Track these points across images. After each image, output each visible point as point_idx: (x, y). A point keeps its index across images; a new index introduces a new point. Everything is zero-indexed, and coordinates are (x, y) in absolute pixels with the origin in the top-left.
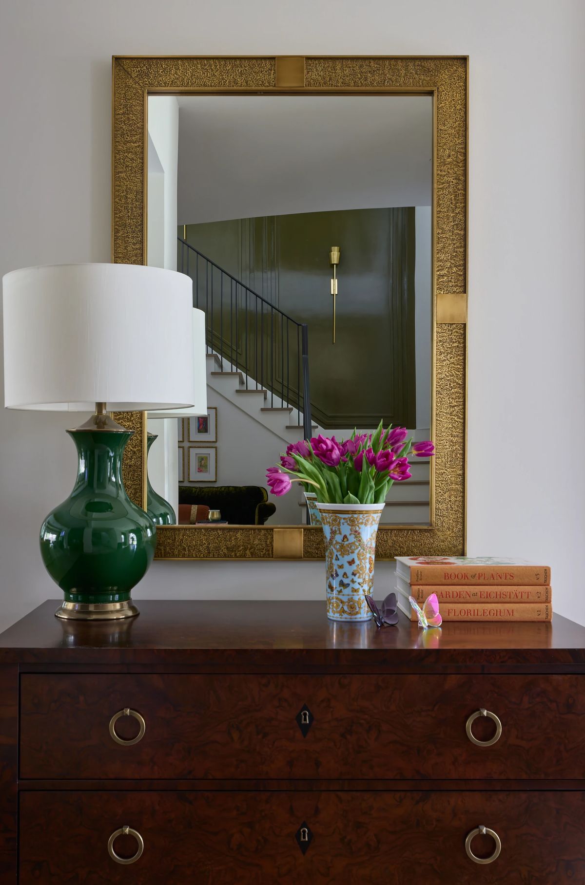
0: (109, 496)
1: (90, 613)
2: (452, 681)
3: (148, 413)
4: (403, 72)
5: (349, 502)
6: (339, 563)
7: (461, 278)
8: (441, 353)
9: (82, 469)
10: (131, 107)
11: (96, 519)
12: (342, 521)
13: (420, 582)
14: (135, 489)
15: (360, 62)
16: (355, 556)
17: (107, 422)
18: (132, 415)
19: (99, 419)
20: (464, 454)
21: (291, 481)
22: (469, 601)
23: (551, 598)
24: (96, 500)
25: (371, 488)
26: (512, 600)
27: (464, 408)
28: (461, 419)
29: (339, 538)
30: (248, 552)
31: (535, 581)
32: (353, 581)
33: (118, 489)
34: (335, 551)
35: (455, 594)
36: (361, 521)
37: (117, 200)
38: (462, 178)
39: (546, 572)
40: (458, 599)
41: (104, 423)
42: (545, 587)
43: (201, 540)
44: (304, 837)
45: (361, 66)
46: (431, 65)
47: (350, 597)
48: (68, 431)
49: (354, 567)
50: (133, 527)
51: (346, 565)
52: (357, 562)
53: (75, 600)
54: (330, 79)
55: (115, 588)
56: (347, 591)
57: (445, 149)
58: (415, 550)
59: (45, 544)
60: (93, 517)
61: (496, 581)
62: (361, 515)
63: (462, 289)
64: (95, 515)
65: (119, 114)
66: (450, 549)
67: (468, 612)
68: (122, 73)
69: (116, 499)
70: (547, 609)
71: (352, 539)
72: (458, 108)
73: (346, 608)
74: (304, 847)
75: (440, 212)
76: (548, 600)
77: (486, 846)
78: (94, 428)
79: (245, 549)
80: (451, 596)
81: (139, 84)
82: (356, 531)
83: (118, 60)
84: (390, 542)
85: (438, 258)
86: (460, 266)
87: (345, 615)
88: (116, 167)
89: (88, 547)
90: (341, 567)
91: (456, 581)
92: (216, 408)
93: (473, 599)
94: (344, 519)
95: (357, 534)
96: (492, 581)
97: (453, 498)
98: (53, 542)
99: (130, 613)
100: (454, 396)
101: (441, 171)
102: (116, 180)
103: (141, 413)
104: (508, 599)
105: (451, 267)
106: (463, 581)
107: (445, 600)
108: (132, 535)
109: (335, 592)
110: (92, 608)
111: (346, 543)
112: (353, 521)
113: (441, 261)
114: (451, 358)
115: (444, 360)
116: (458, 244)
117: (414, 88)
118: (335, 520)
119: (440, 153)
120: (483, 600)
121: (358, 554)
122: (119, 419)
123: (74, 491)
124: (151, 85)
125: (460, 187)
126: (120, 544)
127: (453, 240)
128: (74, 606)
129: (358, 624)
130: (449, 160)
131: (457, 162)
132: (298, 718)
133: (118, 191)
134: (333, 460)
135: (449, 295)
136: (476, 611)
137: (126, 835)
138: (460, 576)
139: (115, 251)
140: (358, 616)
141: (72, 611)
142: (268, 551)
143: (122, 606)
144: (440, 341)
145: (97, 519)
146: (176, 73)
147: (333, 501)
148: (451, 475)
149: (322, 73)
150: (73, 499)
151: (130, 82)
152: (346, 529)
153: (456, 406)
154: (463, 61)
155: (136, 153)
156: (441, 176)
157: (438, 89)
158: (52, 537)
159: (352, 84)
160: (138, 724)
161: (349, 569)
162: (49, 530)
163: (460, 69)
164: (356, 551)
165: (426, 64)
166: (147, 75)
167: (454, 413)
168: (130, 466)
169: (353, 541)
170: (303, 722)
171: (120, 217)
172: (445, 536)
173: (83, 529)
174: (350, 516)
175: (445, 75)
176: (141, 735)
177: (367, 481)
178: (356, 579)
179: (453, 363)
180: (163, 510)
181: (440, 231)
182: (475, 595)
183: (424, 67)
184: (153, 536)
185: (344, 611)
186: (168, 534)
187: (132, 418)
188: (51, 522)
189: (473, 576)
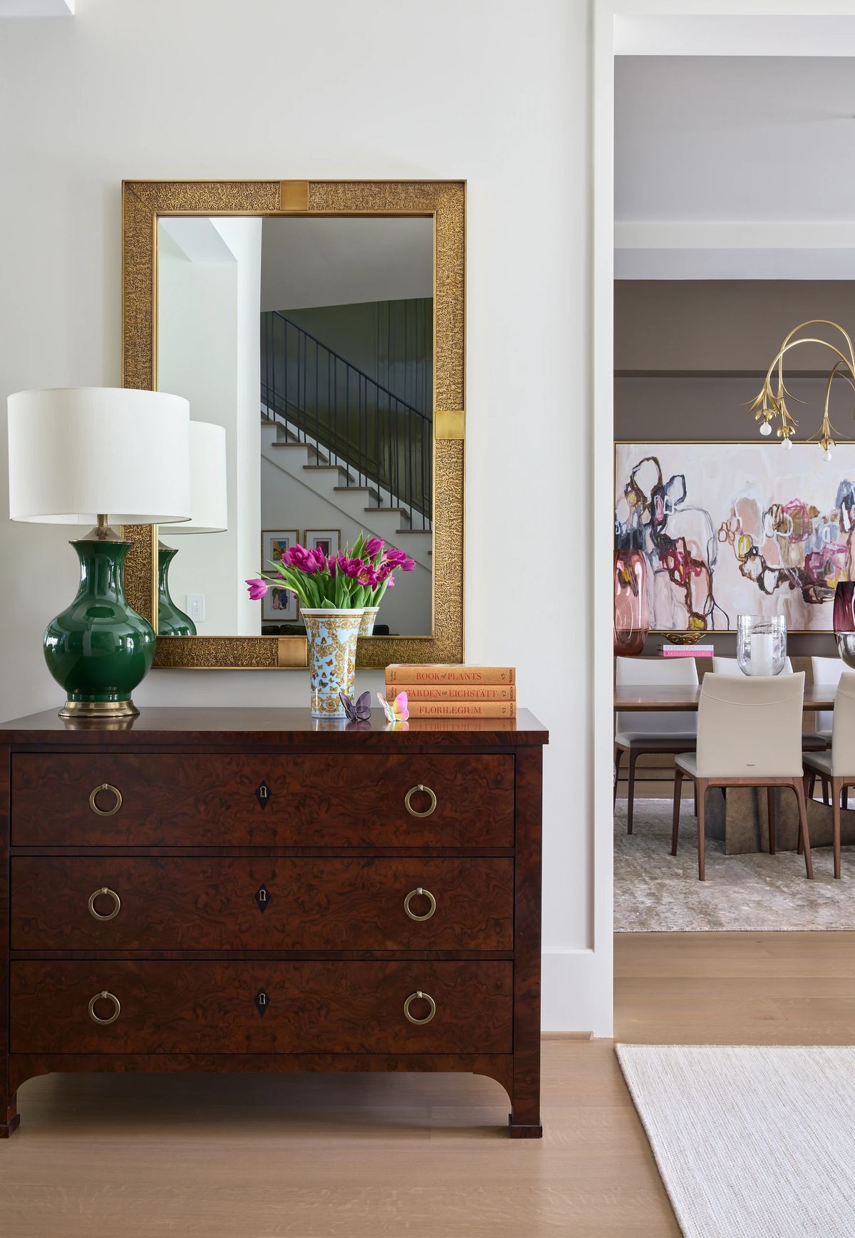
0: (110, 603)
1: (91, 711)
2: (394, 760)
3: (159, 527)
4: (403, 195)
5: (326, 607)
6: (319, 664)
7: (460, 396)
8: (440, 468)
9: (84, 576)
10: (140, 230)
11: (95, 624)
12: (320, 625)
13: (393, 682)
14: (145, 600)
15: (362, 186)
16: (333, 657)
17: (108, 532)
18: (142, 529)
19: (100, 532)
20: (462, 567)
21: (267, 587)
22: (440, 699)
23: (515, 696)
24: (98, 606)
25: (345, 593)
26: (480, 698)
27: (462, 522)
28: (459, 532)
29: (318, 641)
30: (254, 661)
31: (502, 682)
32: (331, 681)
33: (117, 595)
34: (315, 652)
35: (426, 692)
36: (337, 624)
37: (127, 320)
38: (461, 298)
39: (512, 672)
40: (429, 697)
41: (106, 534)
42: (509, 687)
43: (209, 650)
44: (263, 898)
45: (363, 190)
46: (430, 189)
47: (328, 695)
48: (70, 542)
49: (332, 668)
50: (131, 632)
51: (325, 666)
52: (335, 663)
53: (76, 700)
54: (333, 202)
55: (115, 689)
56: (327, 689)
57: (444, 271)
58: (415, 659)
59: (48, 649)
60: (94, 622)
61: (464, 681)
62: (338, 619)
63: (460, 406)
64: (96, 620)
65: (129, 237)
66: (449, 658)
67: (438, 710)
68: (131, 197)
69: (116, 605)
70: (512, 707)
71: (329, 641)
72: (457, 230)
73: (325, 706)
74: (263, 906)
75: (440, 331)
76: (512, 698)
77: (422, 905)
78: (96, 539)
79: (251, 658)
80: (423, 695)
81: (148, 208)
82: (333, 634)
83: (127, 184)
84: (391, 651)
85: (437, 376)
86: (458, 383)
87: (324, 713)
88: (126, 288)
89: (88, 650)
90: (320, 667)
91: (427, 681)
92: (339, 531)
93: (443, 697)
94: (322, 622)
95: (334, 636)
96: (461, 681)
97: (452, 609)
98: (56, 646)
99: (130, 713)
100: (453, 510)
101: (440, 291)
102: (126, 301)
103: (150, 526)
104: (475, 698)
105: (450, 384)
106: (435, 682)
107: (414, 698)
108: (129, 640)
109: (317, 691)
110: (92, 706)
111: (325, 645)
112: (330, 625)
113: (440, 379)
114: (450, 473)
115: (444, 475)
116: (457, 363)
117: (414, 212)
118: (314, 624)
119: (440, 275)
120: (452, 699)
121: (336, 655)
122: (130, 532)
123: (77, 598)
124: (160, 208)
125: (458, 307)
126: (118, 648)
127: (452, 358)
128: (76, 705)
129: (337, 720)
130: (448, 281)
131: (456, 283)
132: (258, 793)
133: (128, 311)
134: (309, 568)
135: (448, 411)
136: (446, 709)
137: (104, 894)
138: (431, 676)
139: (126, 370)
140: (336, 713)
141: (74, 709)
142: (274, 660)
143: (121, 705)
144: (440, 456)
145: (97, 624)
146: (184, 197)
147: (313, 606)
148: (450, 586)
149: (324, 197)
150: (75, 606)
151: (139, 205)
152: (324, 632)
153: (454, 519)
154: (461, 185)
155: (145, 274)
156: (440, 296)
157: (437, 212)
158: (53, 641)
159: (354, 207)
160: (115, 797)
161: (328, 670)
162: (52, 633)
163: (459, 193)
164: (334, 653)
165: (426, 188)
166: (156, 199)
167: (453, 527)
168: (140, 578)
169: (331, 643)
170: (261, 796)
171: (130, 337)
172: (444, 645)
173: (83, 632)
174: (327, 619)
175: (444, 198)
176: (118, 806)
177: (341, 587)
178: (334, 678)
179: (452, 478)
180: (183, 625)
181: (440, 350)
182: (445, 693)
183: (423, 191)
184: (151, 642)
185: (323, 709)
186: (178, 643)
187: (142, 532)
188: (54, 627)
189: (444, 676)
